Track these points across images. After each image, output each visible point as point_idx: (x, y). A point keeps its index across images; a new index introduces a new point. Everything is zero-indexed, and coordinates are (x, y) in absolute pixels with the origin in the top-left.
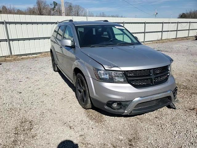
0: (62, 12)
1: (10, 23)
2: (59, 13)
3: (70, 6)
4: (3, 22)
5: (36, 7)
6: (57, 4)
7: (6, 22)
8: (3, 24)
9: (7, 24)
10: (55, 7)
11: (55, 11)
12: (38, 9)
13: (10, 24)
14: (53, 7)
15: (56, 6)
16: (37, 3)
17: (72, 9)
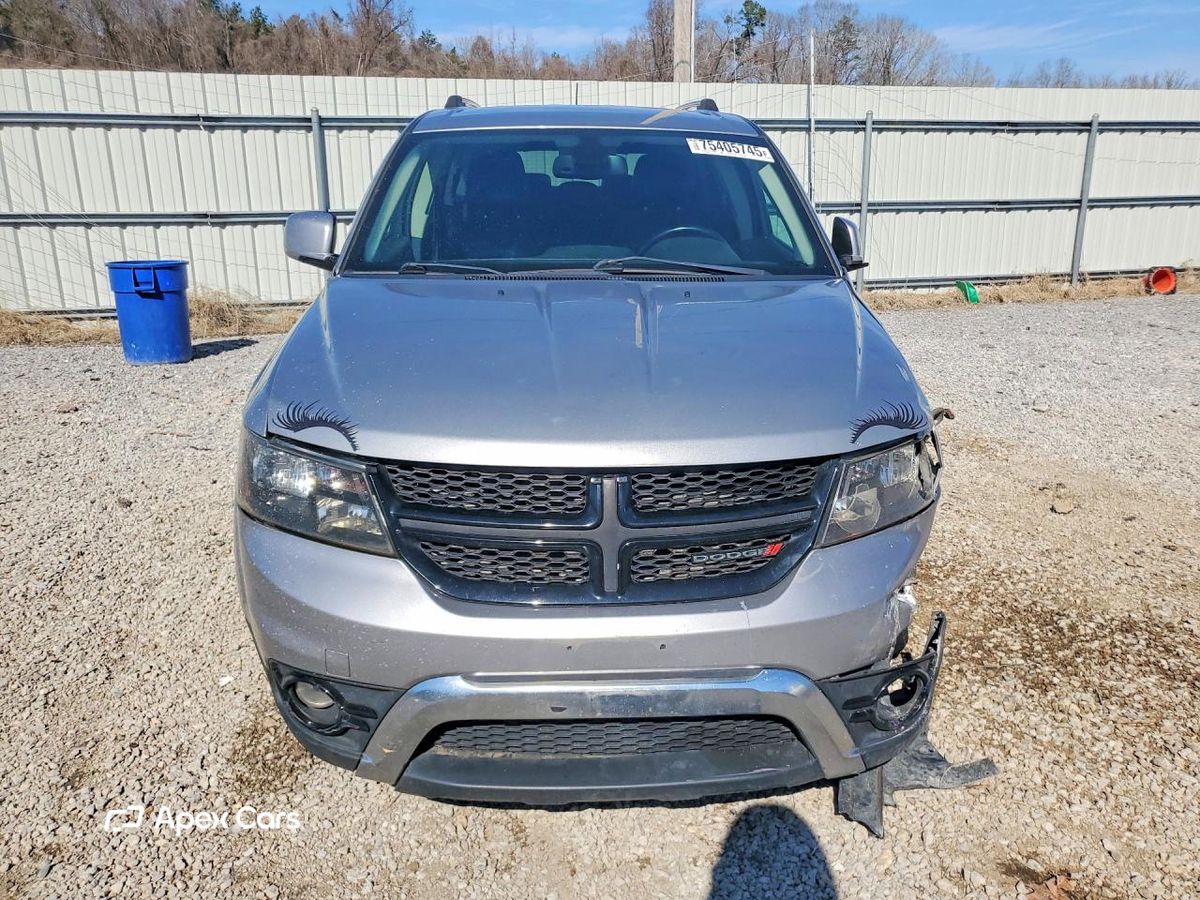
0: (677, 59)
1: (343, 124)
2: (766, 67)
3: (846, 25)
4: (309, 120)
5: (645, 35)
6: (763, 12)
7: (321, 120)
8: (309, 129)
9: (326, 132)
10: (748, 34)
11: (747, 53)
12: (649, 47)
13: (340, 129)
14: (737, 31)
15: (756, 29)
16: (650, 13)
17: (852, 45)
